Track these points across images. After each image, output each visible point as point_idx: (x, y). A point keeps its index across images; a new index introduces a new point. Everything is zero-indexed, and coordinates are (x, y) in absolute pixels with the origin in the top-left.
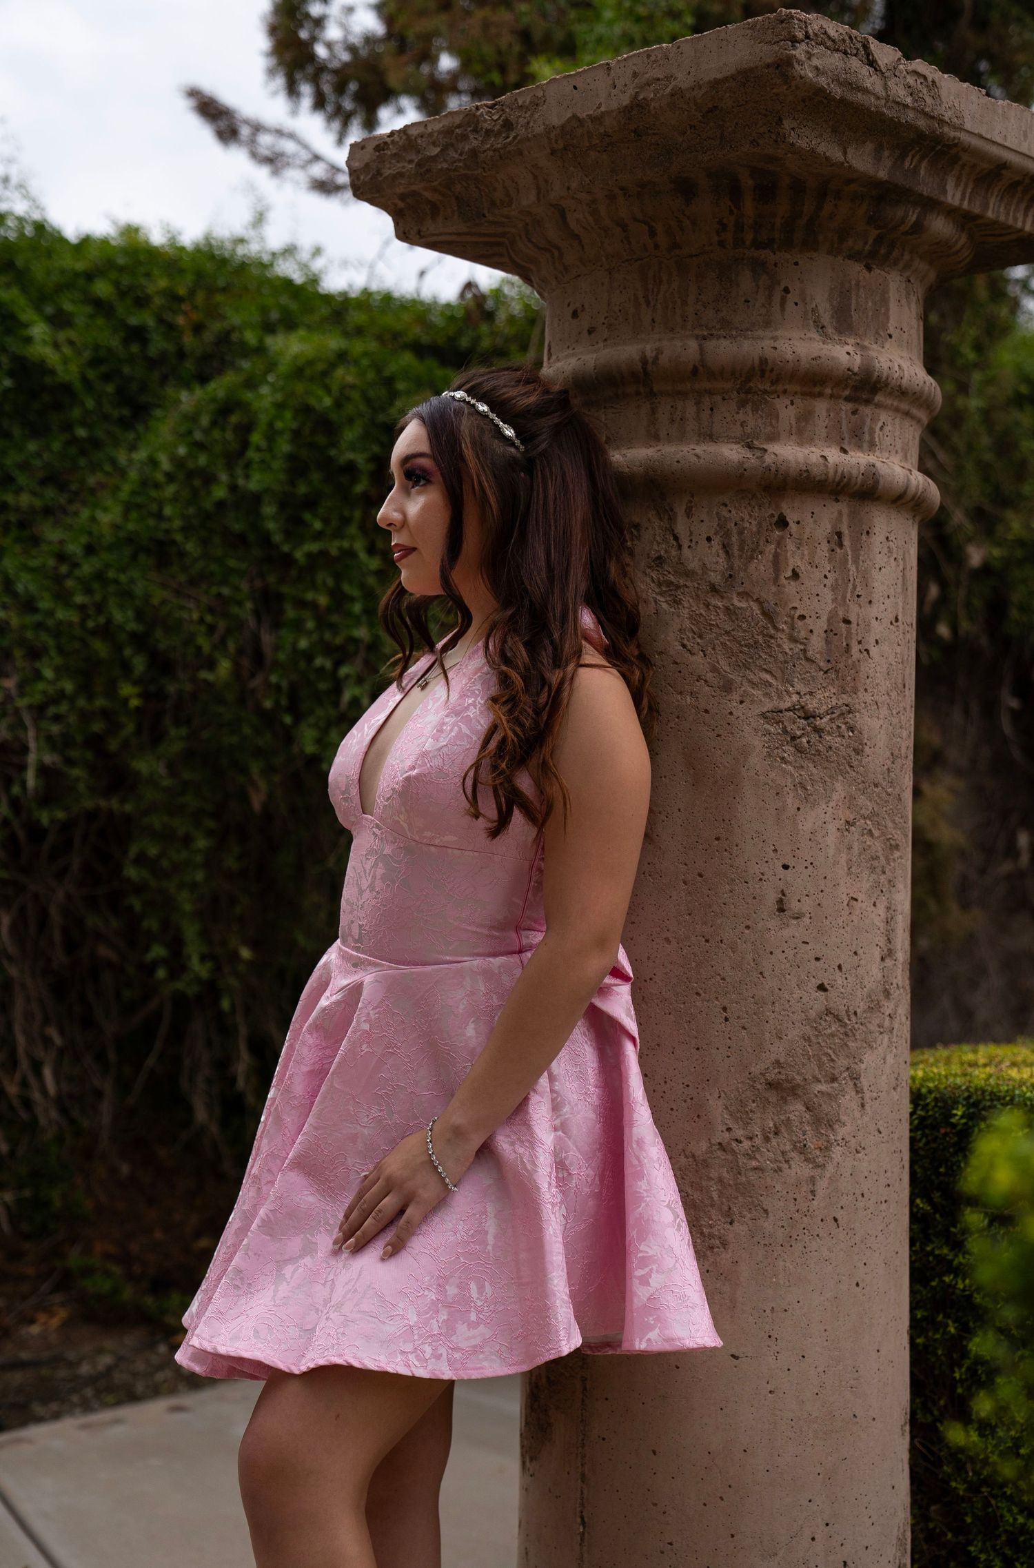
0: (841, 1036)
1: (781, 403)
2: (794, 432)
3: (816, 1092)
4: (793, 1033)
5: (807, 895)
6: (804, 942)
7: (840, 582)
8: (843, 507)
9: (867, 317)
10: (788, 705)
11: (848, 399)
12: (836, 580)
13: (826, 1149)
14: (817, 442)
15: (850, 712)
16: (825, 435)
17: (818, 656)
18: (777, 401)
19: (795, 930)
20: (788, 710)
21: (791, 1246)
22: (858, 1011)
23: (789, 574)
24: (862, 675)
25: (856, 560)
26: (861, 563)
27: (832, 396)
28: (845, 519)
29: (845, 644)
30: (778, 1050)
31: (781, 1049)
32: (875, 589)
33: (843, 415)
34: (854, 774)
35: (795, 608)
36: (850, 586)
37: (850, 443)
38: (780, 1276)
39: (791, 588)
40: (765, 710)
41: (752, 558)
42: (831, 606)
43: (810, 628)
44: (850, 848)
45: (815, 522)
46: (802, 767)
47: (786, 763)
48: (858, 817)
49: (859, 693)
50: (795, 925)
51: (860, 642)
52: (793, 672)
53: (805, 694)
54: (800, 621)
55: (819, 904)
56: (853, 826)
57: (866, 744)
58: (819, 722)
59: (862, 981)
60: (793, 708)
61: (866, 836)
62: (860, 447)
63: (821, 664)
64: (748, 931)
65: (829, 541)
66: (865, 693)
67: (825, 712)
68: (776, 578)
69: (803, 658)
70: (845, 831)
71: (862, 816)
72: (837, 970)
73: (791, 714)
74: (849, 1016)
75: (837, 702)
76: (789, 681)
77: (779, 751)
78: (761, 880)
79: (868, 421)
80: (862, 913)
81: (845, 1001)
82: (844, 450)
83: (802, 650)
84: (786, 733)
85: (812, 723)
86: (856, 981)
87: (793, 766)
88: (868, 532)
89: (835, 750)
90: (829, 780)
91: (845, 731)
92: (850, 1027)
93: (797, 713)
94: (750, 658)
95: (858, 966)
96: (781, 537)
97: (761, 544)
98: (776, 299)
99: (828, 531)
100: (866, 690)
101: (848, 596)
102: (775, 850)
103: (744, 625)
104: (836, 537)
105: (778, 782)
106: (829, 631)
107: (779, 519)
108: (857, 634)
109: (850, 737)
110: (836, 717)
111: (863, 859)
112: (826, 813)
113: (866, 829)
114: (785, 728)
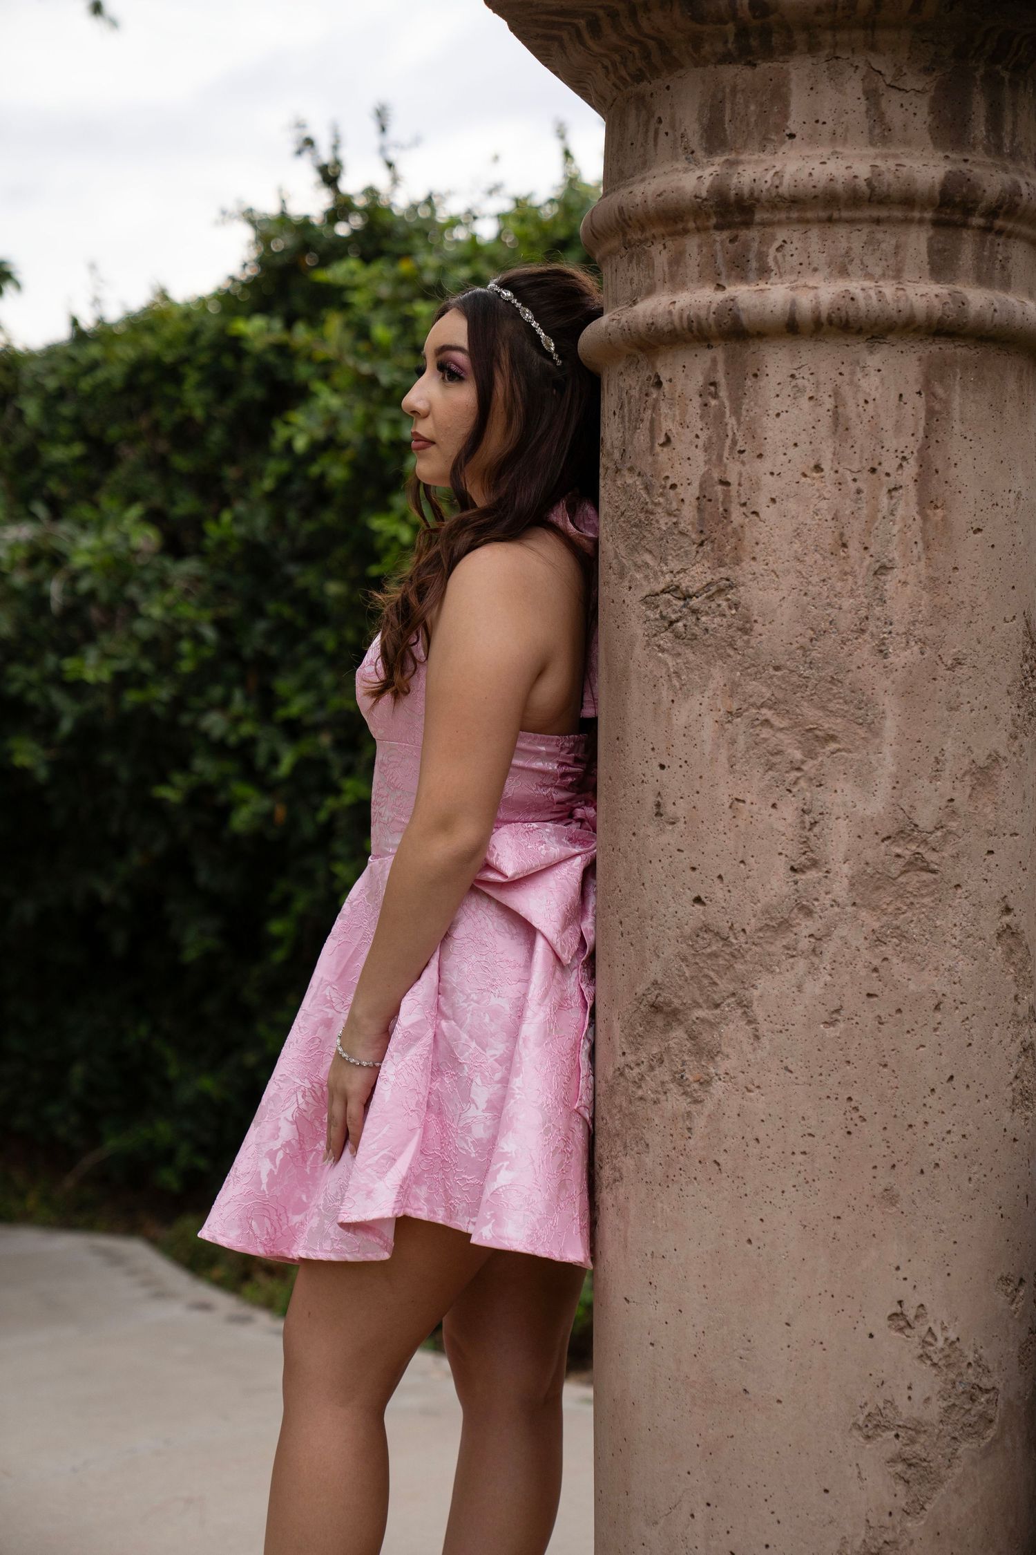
0: (727, 957)
1: (656, 249)
2: (667, 280)
3: (694, 1019)
4: (668, 952)
5: (682, 798)
6: (679, 850)
7: (714, 440)
8: (719, 353)
9: (748, 125)
10: (662, 586)
11: (718, 227)
12: (710, 438)
13: (705, 1083)
14: (690, 285)
15: (731, 587)
16: (697, 275)
17: (690, 527)
18: (653, 249)
19: (670, 837)
20: (663, 592)
21: (668, 1186)
22: (748, 929)
23: (662, 439)
24: (747, 543)
25: (736, 412)
26: (744, 413)
27: (698, 230)
28: (721, 367)
29: (721, 509)
30: (655, 970)
31: (658, 968)
32: (768, 440)
33: (718, 247)
34: (739, 657)
35: (667, 477)
36: (728, 442)
37: (728, 277)
38: (659, 1219)
39: (663, 454)
40: (644, 594)
41: (636, 428)
42: (703, 469)
43: (681, 497)
44: (733, 742)
45: (687, 376)
46: (680, 654)
47: (663, 651)
48: (745, 707)
49: (743, 564)
50: (670, 831)
51: (744, 504)
52: (667, 549)
53: (678, 573)
54: (672, 493)
55: (694, 807)
56: (738, 717)
57: (755, 621)
58: (694, 602)
59: (753, 894)
60: (668, 590)
61: (759, 728)
62: (743, 278)
63: (694, 536)
64: (634, 839)
65: (701, 395)
66: (752, 563)
67: (700, 590)
68: (652, 447)
69: (676, 532)
70: (726, 723)
71: (753, 705)
72: (717, 881)
73: (668, 596)
74: (735, 934)
75: (713, 577)
76: (663, 560)
77: (656, 638)
78: (643, 781)
79: (755, 246)
80: (752, 817)
81: (727, 917)
82: (720, 287)
83: (674, 523)
84: (663, 617)
85: (688, 604)
86: (743, 895)
87: (671, 654)
88: (755, 375)
89: (711, 632)
90: (706, 667)
91: (726, 609)
92: (736, 947)
93: (674, 594)
94: (637, 538)
95: (748, 878)
96: (656, 400)
97: (642, 411)
98: (651, 134)
99: (700, 384)
100: (754, 559)
101: (726, 454)
102: (653, 749)
103: (631, 503)
104: (712, 388)
105: (655, 673)
106: (701, 498)
107: (656, 380)
108: (739, 496)
109: (733, 615)
110: (713, 594)
111: (754, 754)
112: (701, 704)
113: (757, 719)
114: (661, 612)
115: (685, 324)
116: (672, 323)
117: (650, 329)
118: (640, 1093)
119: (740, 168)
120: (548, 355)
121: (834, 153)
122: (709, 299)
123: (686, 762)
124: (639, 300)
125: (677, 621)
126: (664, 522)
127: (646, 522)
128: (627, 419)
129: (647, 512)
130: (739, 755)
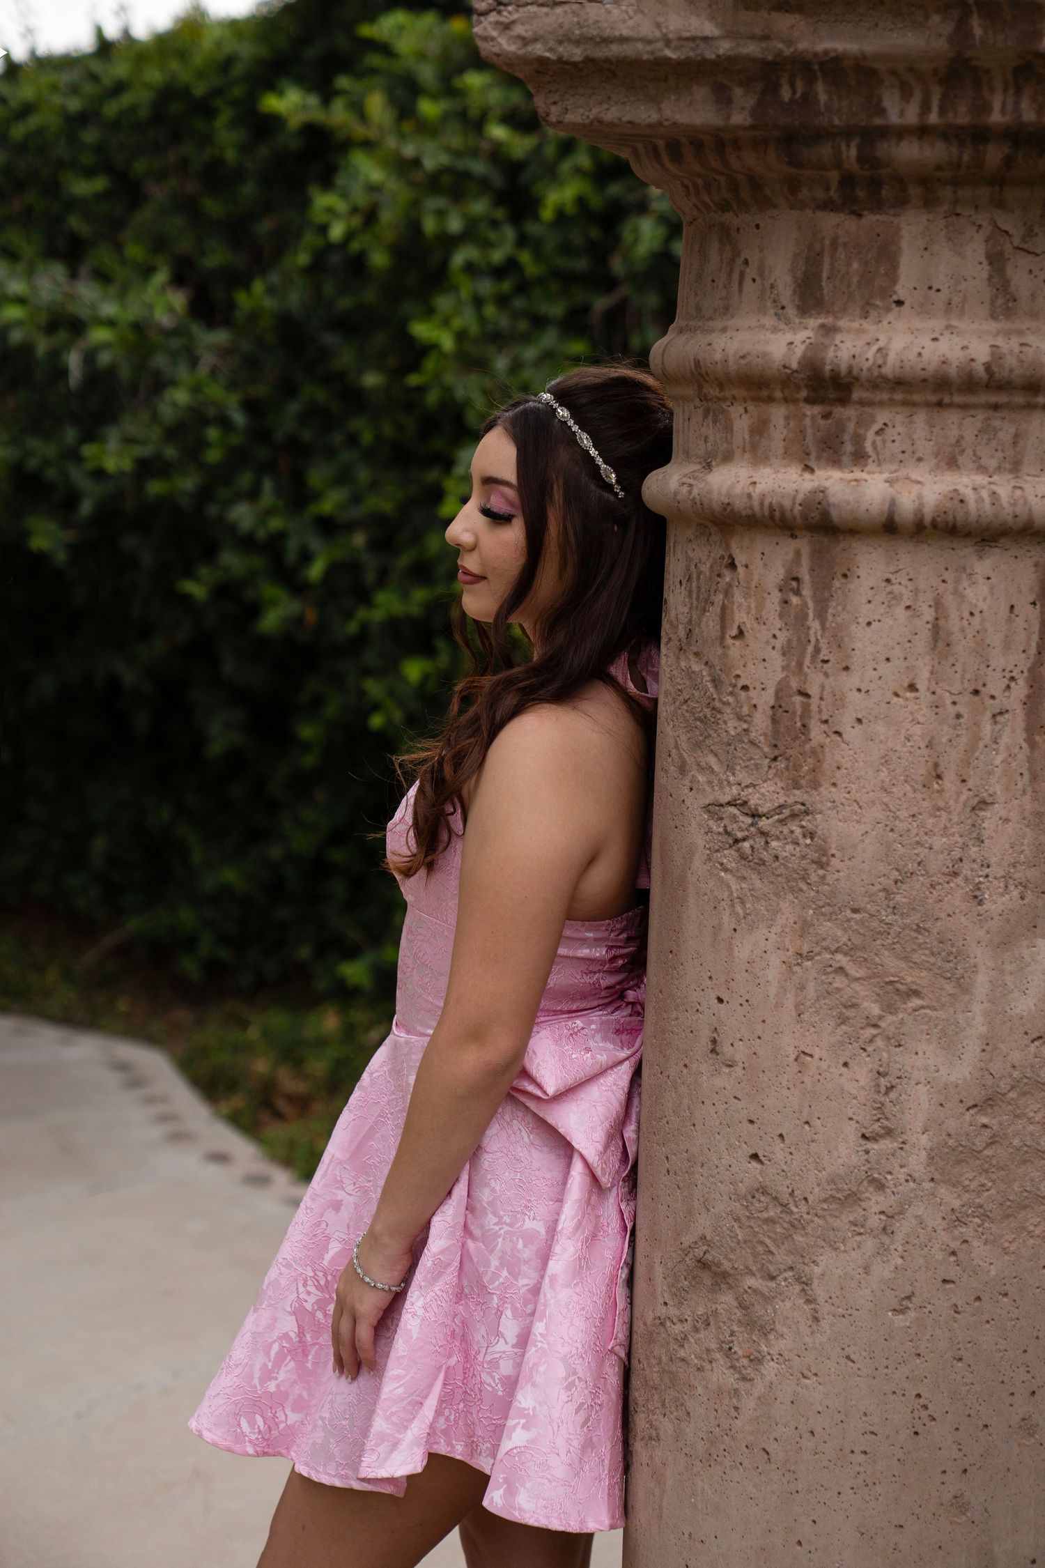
0: (786, 1225)
1: (736, 411)
2: (747, 449)
3: (746, 1288)
4: (720, 1207)
5: (741, 1040)
6: (735, 1097)
7: (794, 643)
8: (803, 545)
9: (849, 285)
10: (727, 798)
11: (808, 400)
12: (789, 641)
13: (756, 1361)
14: (773, 460)
15: (807, 813)
16: (781, 451)
17: (762, 738)
18: (732, 409)
19: (725, 1081)
20: (729, 804)
21: (710, 1466)
22: (811, 1198)
23: (734, 632)
24: (828, 765)
25: (821, 615)
26: (830, 618)
27: (786, 400)
28: (805, 562)
29: (799, 724)
30: (703, 1224)
31: (708, 1223)
32: (856, 652)
33: (808, 422)
34: (813, 894)
35: (738, 676)
36: (810, 649)
37: (818, 458)
38: (699, 1498)
39: (735, 648)
40: (707, 802)
41: (704, 610)
42: (780, 675)
43: (754, 702)
44: (802, 987)
45: (765, 565)
46: (745, 878)
47: (726, 870)
48: (817, 949)
49: (822, 789)
50: (727, 1074)
51: (826, 722)
52: (735, 757)
53: (747, 787)
54: (743, 694)
55: (755, 1053)
56: (808, 960)
57: (833, 855)
58: (763, 823)
59: (818, 1160)
60: (734, 803)
61: (833, 975)
62: (836, 462)
63: (766, 749)
64: (685, 1071)
65: (781, 590)
66: (833, 789)
67: (771, 811)
68: (722, 638)
69: (746, 741)
70: (795, 965)
71: (826, 949)
72: (778, 1140)
73: (733, 810)
74: (795, 1202)
75: (787, 799)
76: (730, 768)
77: (719, 855)
78: (698, 1010)
79: (851, 427)
80: (820, 1074)
81: (788, 1182)
82: (808, 469)
83: (744, 730)
84: (727, 833)
85: (757, 823)
86: (807, 1160)
87: (734, 876)
88: (845, 576)
89: (782, 861)
90: (774, 898)
91: (800, 837)
92: (797, 1216)
93: (741, 809)
94: (701, 735)
95: (813, 1141)
96: (730, 585)
97: (712, 593)
98: (736, 276)
99: (781, 577)
100: (834, 785)
101: (807, 661)
102: (710, 978)
103: (696, 694)
104: (794, 584)
105: (716, 894)
106: (777, 707)
107: (730, 561)
108: (820, 712)
109: (807, 846)
110: (786, 818)
111: (825, 1004)
112: (767, 940)
113: (831, 966)
114: (725, 826)
115: (766, 513)
116: (751, 508)
117: (725, 509)
118: (682, 1353)
119: (838, 337)
120: (609, 487)
121: (948, 327)
122: (794, 486)
123: (747, 1001)
124: (714, 463)
125: (744, 839)
126: (732, 727)
127: (713, 720)
128: (694, 596)
129: (713, 709)
130: (808, 1003)
